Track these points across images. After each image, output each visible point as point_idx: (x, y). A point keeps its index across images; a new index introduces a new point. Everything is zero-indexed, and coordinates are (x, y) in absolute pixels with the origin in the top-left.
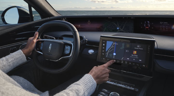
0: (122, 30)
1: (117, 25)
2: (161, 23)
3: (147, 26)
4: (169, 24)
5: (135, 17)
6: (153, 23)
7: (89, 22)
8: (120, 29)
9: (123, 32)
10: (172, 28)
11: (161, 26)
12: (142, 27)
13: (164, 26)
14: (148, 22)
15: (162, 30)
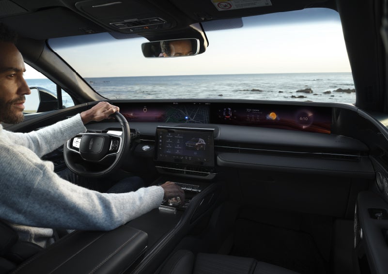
0: (192, 120)
1: (186, 114)
2: (248, 110)
3: (228, 115)
4: (262, 113)
5: (211, 103)
6: (235, 111)
7: (145, 110)
8: (189, 119)
9: (194, 122)
10: (267, 117)
11: (248, 115)
12: (220, 117)
13: (253, 116)
14: (230, 109)
15: (249, 120)
